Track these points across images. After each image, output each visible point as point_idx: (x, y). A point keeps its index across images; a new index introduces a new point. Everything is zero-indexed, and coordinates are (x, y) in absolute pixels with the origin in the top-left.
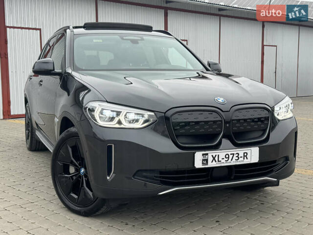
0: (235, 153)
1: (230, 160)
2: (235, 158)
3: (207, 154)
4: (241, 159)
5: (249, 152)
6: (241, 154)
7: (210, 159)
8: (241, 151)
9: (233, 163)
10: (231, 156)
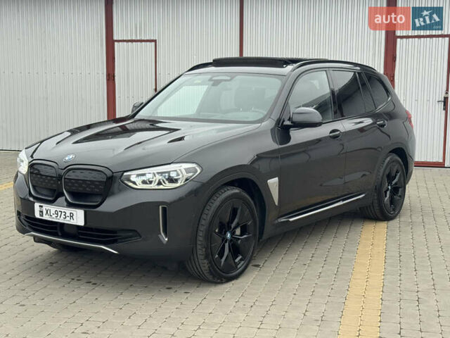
0: (63, 211)
1: (59, 217)
2: (63, 216)
3: (42, 206)
4: (68, 219)
5: (74, 213)
6: (68, 214)
7: (45, 212)
8: (68, 211)
9: (61, 220)
10: (59, 213)
